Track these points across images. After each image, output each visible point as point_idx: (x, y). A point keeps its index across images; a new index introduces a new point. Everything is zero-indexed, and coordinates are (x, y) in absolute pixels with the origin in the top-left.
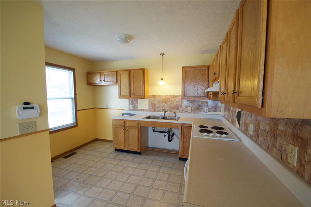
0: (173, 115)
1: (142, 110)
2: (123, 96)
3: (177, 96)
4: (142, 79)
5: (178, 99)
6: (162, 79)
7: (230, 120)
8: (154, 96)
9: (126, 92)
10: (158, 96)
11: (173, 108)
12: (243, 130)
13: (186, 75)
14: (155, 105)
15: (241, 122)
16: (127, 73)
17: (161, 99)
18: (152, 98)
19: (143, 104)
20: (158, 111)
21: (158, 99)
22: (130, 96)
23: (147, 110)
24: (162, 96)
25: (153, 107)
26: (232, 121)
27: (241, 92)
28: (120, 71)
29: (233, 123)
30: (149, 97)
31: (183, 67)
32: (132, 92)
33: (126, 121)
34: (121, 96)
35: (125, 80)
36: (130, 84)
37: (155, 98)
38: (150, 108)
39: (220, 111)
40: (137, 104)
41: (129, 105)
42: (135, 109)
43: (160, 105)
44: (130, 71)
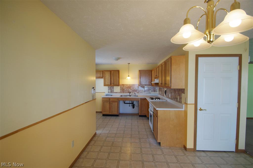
0: (134, 94)
1: (116, 93)
2: (107, 85)
3: (136, 85)
4: (118, 76)
5: (136, 86)
6: (129, 76)
7: (162, 95)
8: (123, 85)
9: (108, 82)
10: (125, 84)
11: (134, 91)
12: (167, 97)
13: (141, 75)
14: (124, 89)
15: (166, 94)
16: (109, 72)
17: (127, 86)
18: (122, 86)
19: (117, 89)
20: (125, 93)
21: (125, 87)
22: (111, 85)
23: (119, 93)
24: (128, 85)
25: (123, 90)
26: (163, 95)
27: (166, 84)
28: (105, 71)
29: (163, 96)
30: (120, 85)
31: (139, 71)
32: (112, 82)
33: (110, 99)
34: (105, 85)
35: (107, 76)
36: (111, 78)
37: (124, 86)
38: (121, 91)
39: (157, 92)
40: (113, 89)
41: (108, 90)
42: (112, 92)
43: (127, 90)
44: (111, 71)
